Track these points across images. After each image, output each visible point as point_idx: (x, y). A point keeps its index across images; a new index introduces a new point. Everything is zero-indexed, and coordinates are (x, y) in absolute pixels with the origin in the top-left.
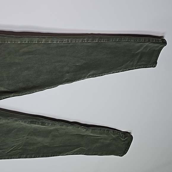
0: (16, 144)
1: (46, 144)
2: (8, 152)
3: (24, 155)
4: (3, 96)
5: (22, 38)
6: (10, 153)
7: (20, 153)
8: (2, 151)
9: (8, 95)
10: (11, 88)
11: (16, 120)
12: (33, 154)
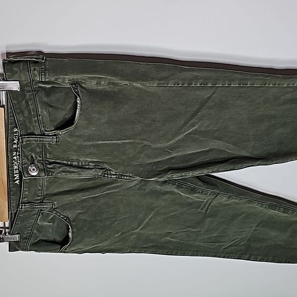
0: (238, 237)
1: (280, 243)
2: (226, 248)
3: (246, 254)
4: (245, 163)
5: (290, 80)
6: (228, 249)
7: (241, 250)
8: (219, 244)
9: (251, 163)
10: (256, 153)
11: (250, 202)
12: (259, 255)
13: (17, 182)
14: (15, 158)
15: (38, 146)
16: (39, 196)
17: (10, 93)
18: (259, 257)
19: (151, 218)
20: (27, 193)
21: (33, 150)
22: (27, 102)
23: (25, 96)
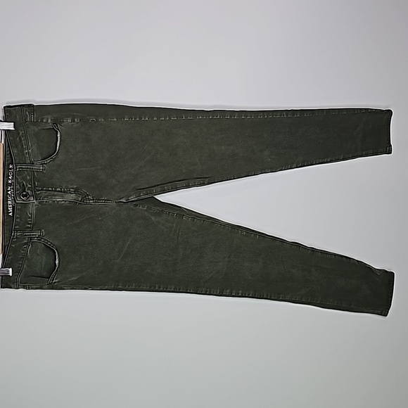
13: (11, 214)
14: (9, 192)
15: (28, 174)
16: (29, 224)
17: (7, 131)
18: (240, 292)
19: (129, 245)
20: (18, 220)
21: (24, 179)
22: (20, 139)
23: (19, 134)
